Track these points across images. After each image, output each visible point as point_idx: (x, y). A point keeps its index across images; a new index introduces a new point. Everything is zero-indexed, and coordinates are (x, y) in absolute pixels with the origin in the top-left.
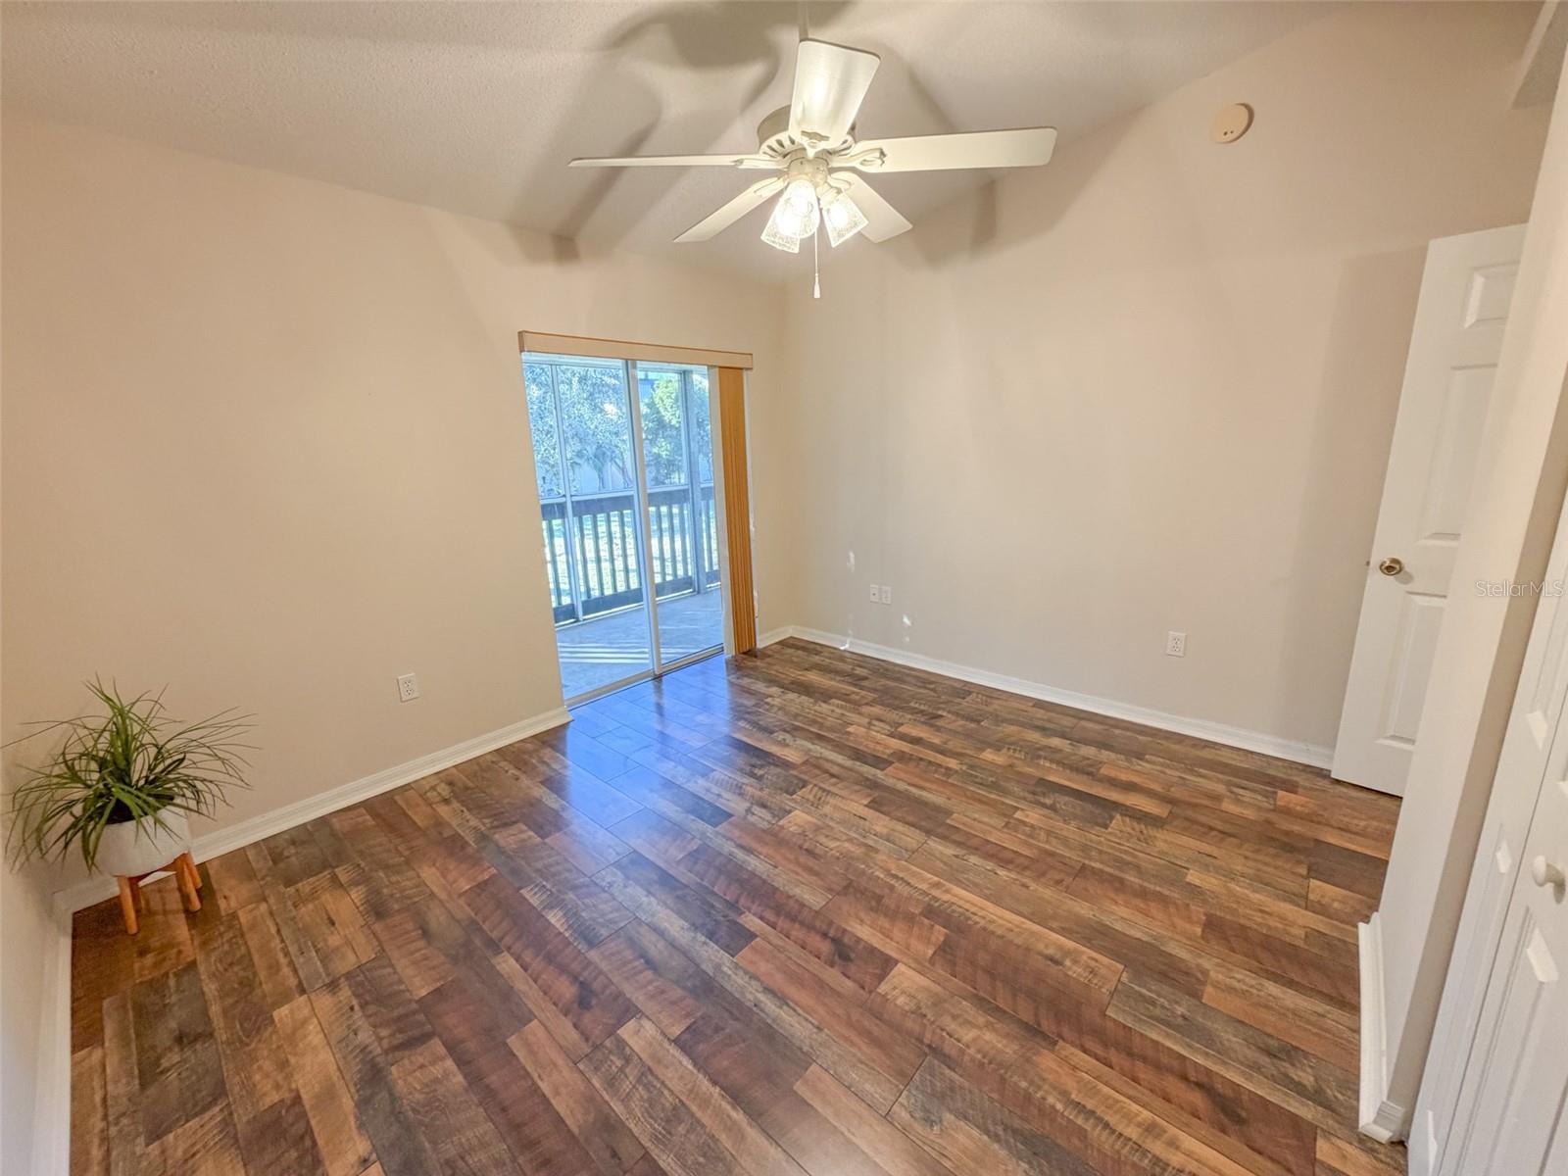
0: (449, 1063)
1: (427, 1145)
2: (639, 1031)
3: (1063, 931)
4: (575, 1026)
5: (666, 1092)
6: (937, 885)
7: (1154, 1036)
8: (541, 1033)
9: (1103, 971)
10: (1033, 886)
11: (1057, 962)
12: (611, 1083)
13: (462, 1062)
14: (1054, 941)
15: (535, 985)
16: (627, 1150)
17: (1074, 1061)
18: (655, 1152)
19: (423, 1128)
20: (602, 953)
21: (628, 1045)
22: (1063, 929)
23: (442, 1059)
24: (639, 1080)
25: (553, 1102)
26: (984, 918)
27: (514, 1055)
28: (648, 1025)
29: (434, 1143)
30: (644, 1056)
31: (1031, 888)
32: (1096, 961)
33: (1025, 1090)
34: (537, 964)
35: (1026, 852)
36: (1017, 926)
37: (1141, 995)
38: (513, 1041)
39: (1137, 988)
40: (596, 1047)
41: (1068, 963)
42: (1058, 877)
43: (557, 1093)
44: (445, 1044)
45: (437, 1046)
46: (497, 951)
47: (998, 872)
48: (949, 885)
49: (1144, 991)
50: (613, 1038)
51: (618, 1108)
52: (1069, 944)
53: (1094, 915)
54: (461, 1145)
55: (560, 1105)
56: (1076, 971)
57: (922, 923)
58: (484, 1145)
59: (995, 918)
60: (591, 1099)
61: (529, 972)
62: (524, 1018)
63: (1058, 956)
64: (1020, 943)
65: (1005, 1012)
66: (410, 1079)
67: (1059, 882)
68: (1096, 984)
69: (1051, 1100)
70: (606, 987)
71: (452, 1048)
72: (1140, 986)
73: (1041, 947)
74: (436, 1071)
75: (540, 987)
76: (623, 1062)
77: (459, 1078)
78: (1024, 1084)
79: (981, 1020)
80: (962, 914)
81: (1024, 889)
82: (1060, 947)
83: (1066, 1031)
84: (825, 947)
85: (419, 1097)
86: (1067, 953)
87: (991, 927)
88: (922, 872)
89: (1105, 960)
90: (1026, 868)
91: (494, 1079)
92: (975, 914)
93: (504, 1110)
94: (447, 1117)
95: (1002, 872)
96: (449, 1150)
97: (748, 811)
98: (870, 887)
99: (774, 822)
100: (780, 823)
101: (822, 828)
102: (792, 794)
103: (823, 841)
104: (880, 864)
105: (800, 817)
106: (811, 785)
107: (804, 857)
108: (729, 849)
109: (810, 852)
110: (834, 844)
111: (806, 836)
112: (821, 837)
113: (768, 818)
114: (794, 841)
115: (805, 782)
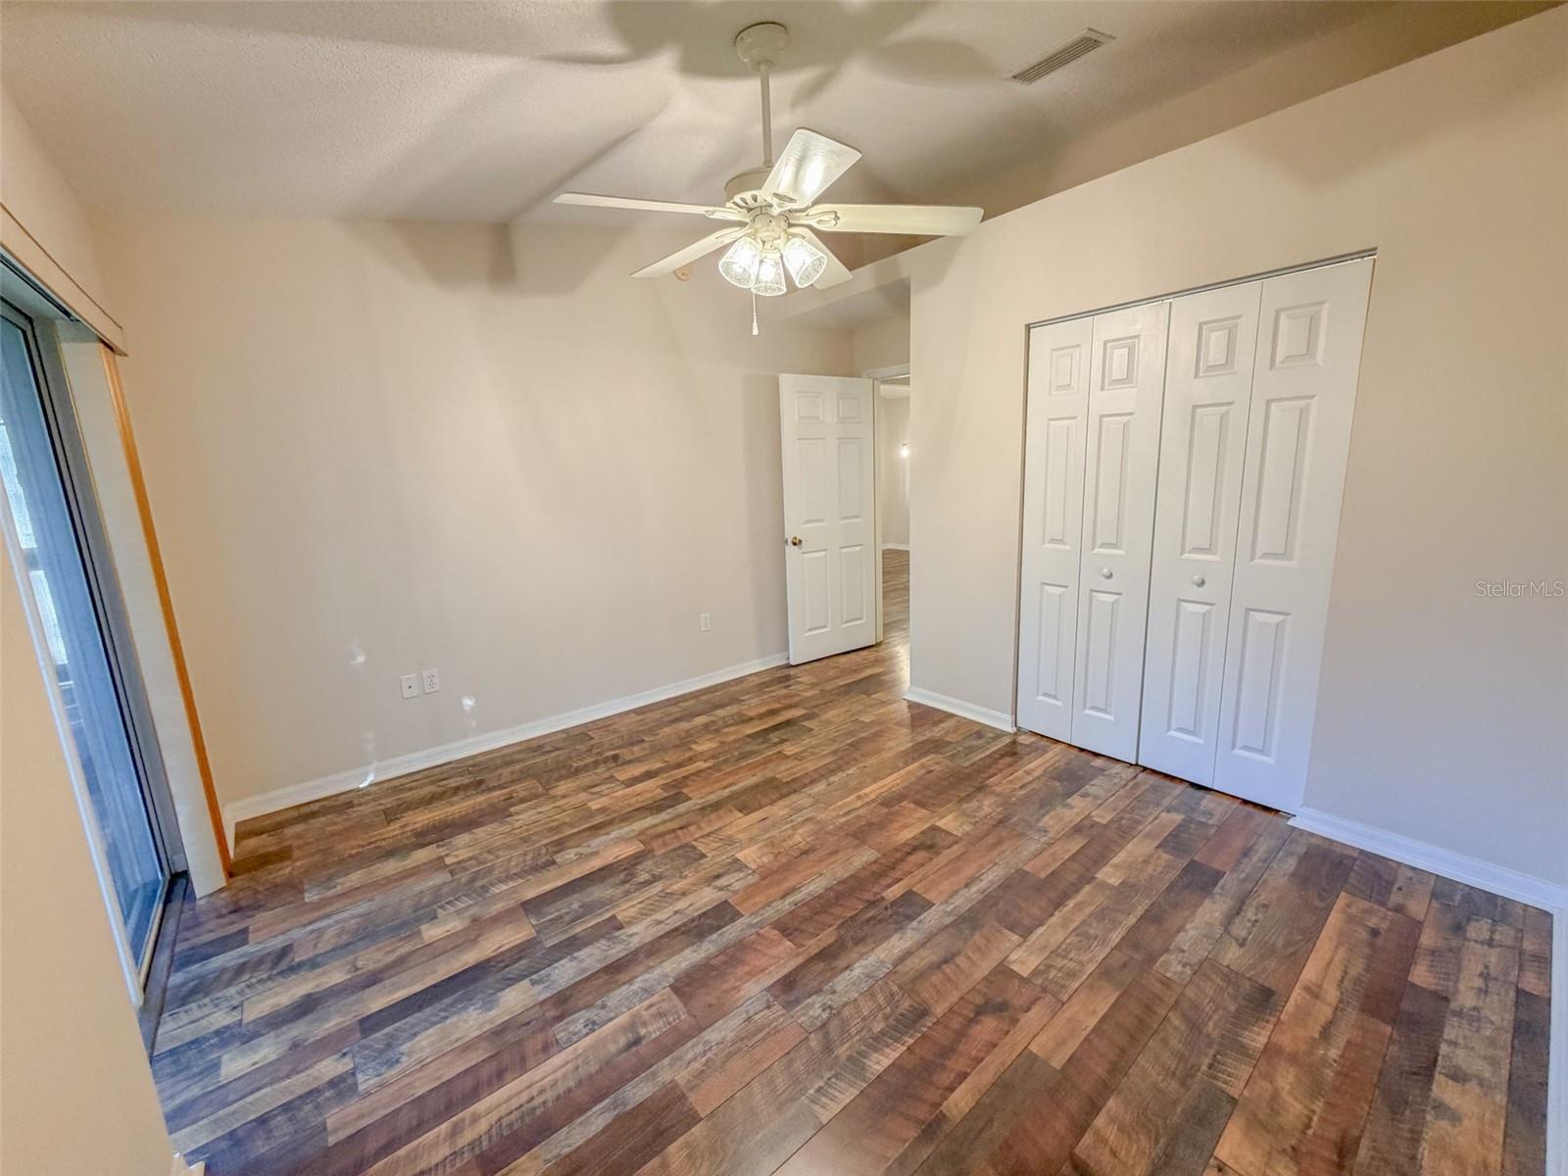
0: (1100, 1121)
1: (1179, 1109)
2: (1020, 962)
4: (1028, 1009)
5: (1068, 941)
8: (1041, 1039)
12: (1072, 975)
13: (1094, 1108)
15: (987, 1059)
16: (1119, 958)
18: (1113, 944)
19: (1168, 1122)
20: (936, 1002)
21: (1037, 967)
23: (1097, 1133)
24: (1064, 957)
25: (1102, 1014)
27: (1071, 1057)
28: (1013, 957)
29: (1175, 1103)
30: (1043, 957)
34: (957, 1064)
38: (1058, 1062)
40: (1044, 990)
43: (1094, 1012)
44: (1079, 1138)
45: (1085, 1147)
46: (942, 1118)
50: (1033, 980)
51: (1091, 968)
54: (1164, 1079)
55: (1103, 1008)
58: (1157, 1058)
60: (1091, 985)
61: (969, 1070)
62: (1029, 1060)
66: (1131, 1162)
70: (979, 992)
71: (1081, 1128)
74: (1112, 1134)
75: (988, 1053)
76: (1052, 969)
77: (1112, 1104)
84: (920, 856)
85: (1144, 1143)
88: (844, 800)
91: (1100, 1070)
93: (1123, 1051)
94: (1149, 1102)
96: (1173, 1085)
97: (721, 889)
98: (857, 825)
99: (750, 872)
100: (754, 868)
101: (772, 842)
102: (703, 856)
103: (790, 843)
104: (829, 818)
105: (749, 855)
106: (694, 843)
107: (812, 857)
108: (786, 905)
109: (806, 852)
110: (797, 838)
111: (780, 853)
112: (784, 844)
113: (742, 875)
114: (784, 860)
115: (686, 845)
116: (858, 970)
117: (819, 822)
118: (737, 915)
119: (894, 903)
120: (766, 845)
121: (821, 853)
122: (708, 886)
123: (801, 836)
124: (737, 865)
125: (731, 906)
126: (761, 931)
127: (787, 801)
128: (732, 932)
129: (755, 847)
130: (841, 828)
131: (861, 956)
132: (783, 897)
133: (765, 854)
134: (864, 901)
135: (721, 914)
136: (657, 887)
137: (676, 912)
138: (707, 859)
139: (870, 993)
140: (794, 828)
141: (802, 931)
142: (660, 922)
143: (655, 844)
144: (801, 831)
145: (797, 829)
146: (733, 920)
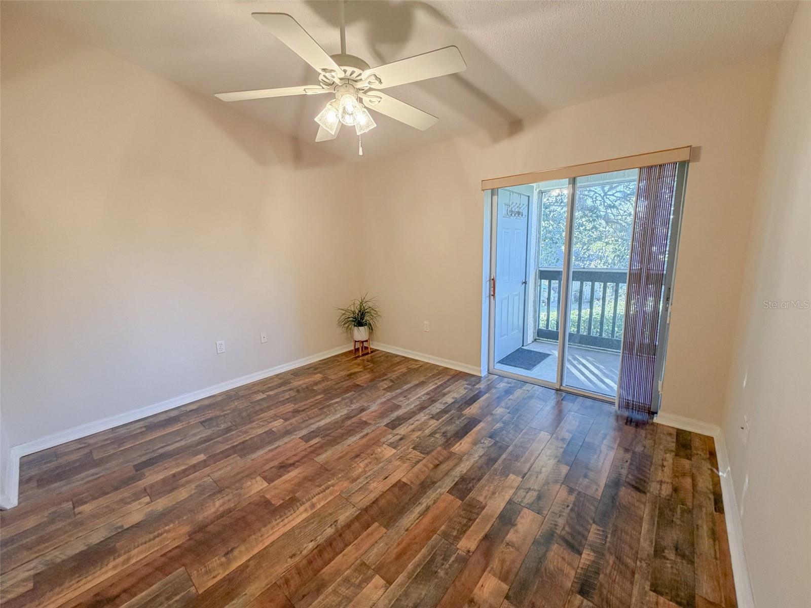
3: (244, 567)
6: (313, 506)
7: (154, 587)
9: (205, 578)
10: (290, 562)
11: (226, 554)
14: (241, 557)
17: (177, 541)
22: (248, 567)
26: (277, 524)
31: (289, 560)
32: (214, 577)
33: (183, 518)
35: (327, 570)
36: (263, 540)
37: (176, 595)
39: (182, 594)
41: (223, 559)
42: (292, 583)
47: (313, 543)
48: (310, 512)
49: (178, 598)
52: (234, 566)
53: (246, 594)
56: (215, 562)
57: (288, 496)
59: (275, 530)
63: (230, 556)
64: (251, 538)
65: (217, 520)
67: (287, 581)
68: (201, 570)
69: (171, 525)
72: (183, 596)
73: (243, 548)
78: (185, 518)
79: (221, 509)
80: (285, 514)
81: (291, 554)
82: (235, 559)
83: (192, 542)
86: (229, 562)
87: (269, 526)
88: (326, 502)
89: (210, 584)
90: (310, 562)
92: (283, 520)
95: (311, 545)
97: (397, 434)
98: (322, 478)
99: (386, 443)
100: (384, 445)
101: (377, 461)
102: (414, 448)
103: (366, 461)
104: (340, 483)
105: (389, 452)
106: (423, 456)
107: (353, 454)
108: (365, 431)
109: (358, 456)
110: (362, 465)
111: (372, 455)
112: (369, 460)
113: (390, 441)
114: (369, 451)
115: (428, 453)
116: (339, 415)
117: (348, 479)
118: (386, 425)
119: (316, 436)
120: (380, 459)
121: (348, 457)
122: (404, 435)
123: (360, 467)
124: (394, 445)
125: (389, 428)
126: (374, 422)
127: (372, 496)
128: (386, 421)
129: (387, 456)
130: (334, 475)
131: (337, 418)
132: (367, 434)
133: (380, 453)
134: (331, 436)
135: (393, 425)
136: (427, 432)
137: (413, 424)
138: (411, 447)
139: (336, 411)
140: (365, 472)
141: (358, 423)
142: (417, 420)
143: (445, 453)
144: (360, 470)
145: (362, 472)
146: (387, 424)
